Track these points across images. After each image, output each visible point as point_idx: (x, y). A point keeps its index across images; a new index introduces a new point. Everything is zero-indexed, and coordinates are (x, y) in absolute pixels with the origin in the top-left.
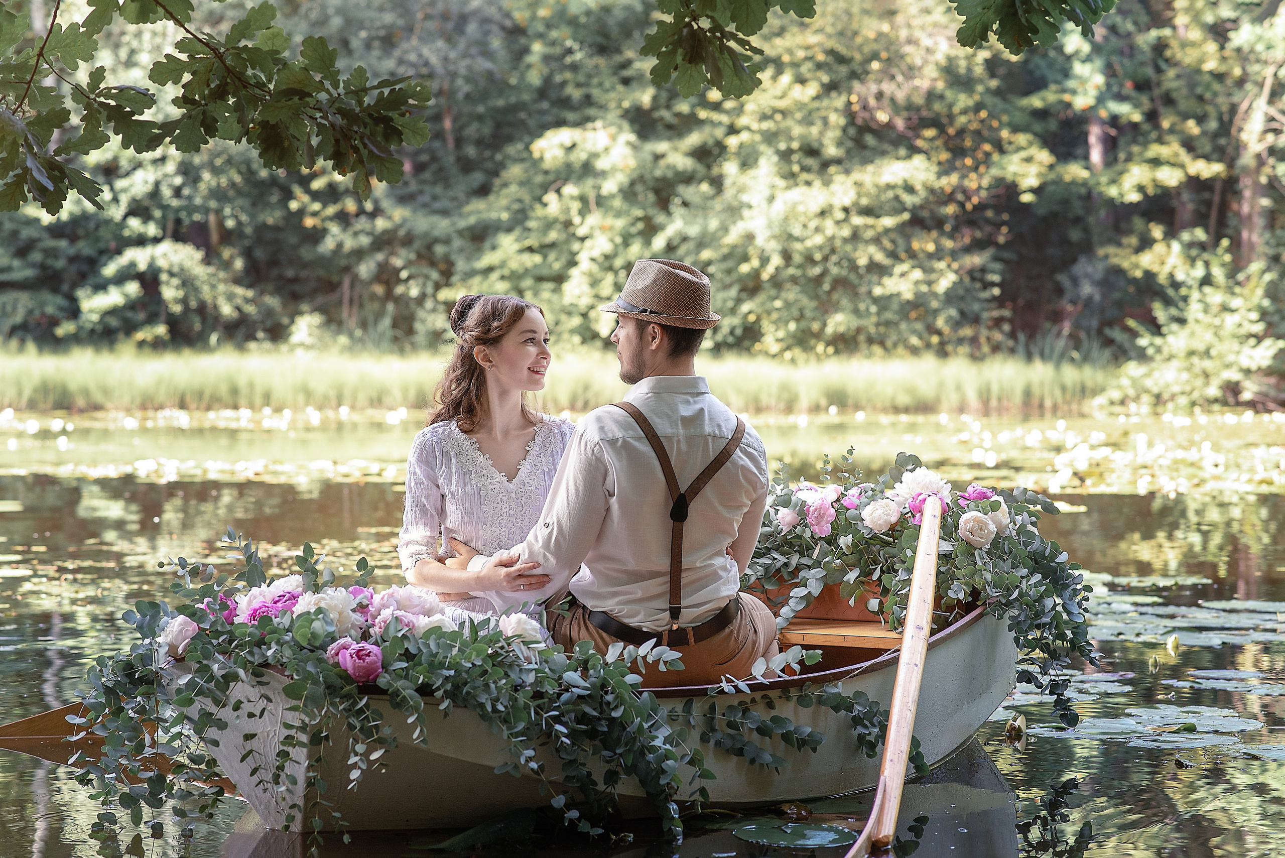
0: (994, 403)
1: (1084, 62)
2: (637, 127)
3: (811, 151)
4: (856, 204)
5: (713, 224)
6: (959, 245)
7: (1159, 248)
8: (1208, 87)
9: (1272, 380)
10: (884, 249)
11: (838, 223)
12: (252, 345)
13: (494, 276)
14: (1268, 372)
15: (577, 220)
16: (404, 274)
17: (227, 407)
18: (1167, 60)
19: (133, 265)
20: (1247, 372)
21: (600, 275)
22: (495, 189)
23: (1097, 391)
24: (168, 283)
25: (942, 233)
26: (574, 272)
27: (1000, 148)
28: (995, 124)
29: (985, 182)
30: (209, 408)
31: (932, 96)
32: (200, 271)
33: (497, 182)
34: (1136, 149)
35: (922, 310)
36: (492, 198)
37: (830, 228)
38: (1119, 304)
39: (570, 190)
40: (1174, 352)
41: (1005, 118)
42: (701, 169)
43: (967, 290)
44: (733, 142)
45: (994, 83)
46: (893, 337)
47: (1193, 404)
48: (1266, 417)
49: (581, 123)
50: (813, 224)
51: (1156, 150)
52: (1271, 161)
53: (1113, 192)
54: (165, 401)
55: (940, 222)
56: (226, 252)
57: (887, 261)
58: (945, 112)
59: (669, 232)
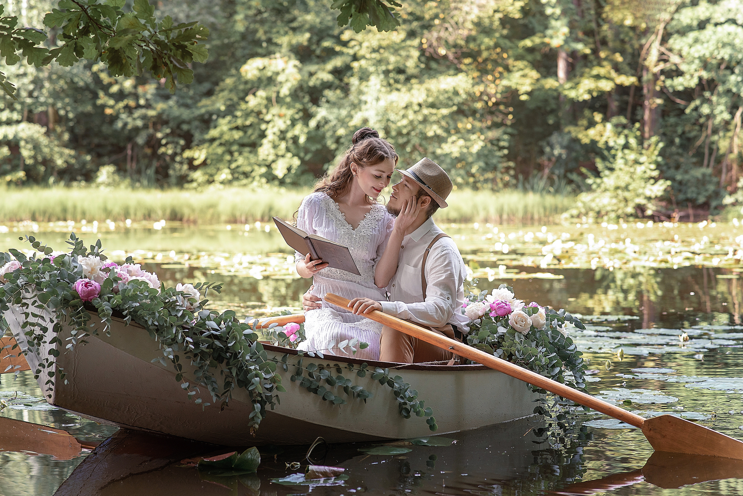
0: (505, 216)
1: (557, 20)
2: (298, 57)
3: (400, 71)
4: (425, 101)
5: (344, 113)
6: (484, 125)
7: (599, 127)
8: (627, 34)
9: (664, 204)
10: (442, 127)
11: (415, 112)
12: (75, 184)
13: (217, 143)
14: (660, 199)
15: (264, 111)
16: (164, 142)
17: (59, 219)
18: (603, 20)
19: (5, 136)
20: (649, 199)
21: (277, 142)
22: (216, 93)
23: (565, 209)
24: (25, 147)
25: (475, 119)
26: (265, 141)
27: (508, 69)
28: (505, 55)
29: (500, 89)
30: (49, 220)
31: (469, 39)
32: (44, 141)
33: (217, 88)
34: (587, 70)
35: (464, 163)
36: (213, 98)
37: (411, 116)
38: (576, 160)
39: (261, 93)
40: (608, 187)
41: (511, 52)
42: (337, 82)
43: (490, 151)
44: (355, 65)
45: (505, 32)
47: (618, 217)
48: (660, 224)
49: (268, 54)
50: (402, 113)
51: (596, 71)
52: (662, 78)
53: (572, 94)
54: (23, 216)
55: (474, 112)
56: (59, 129)
57: (444, 134)
58: (476, 49)
59: (319, 117)
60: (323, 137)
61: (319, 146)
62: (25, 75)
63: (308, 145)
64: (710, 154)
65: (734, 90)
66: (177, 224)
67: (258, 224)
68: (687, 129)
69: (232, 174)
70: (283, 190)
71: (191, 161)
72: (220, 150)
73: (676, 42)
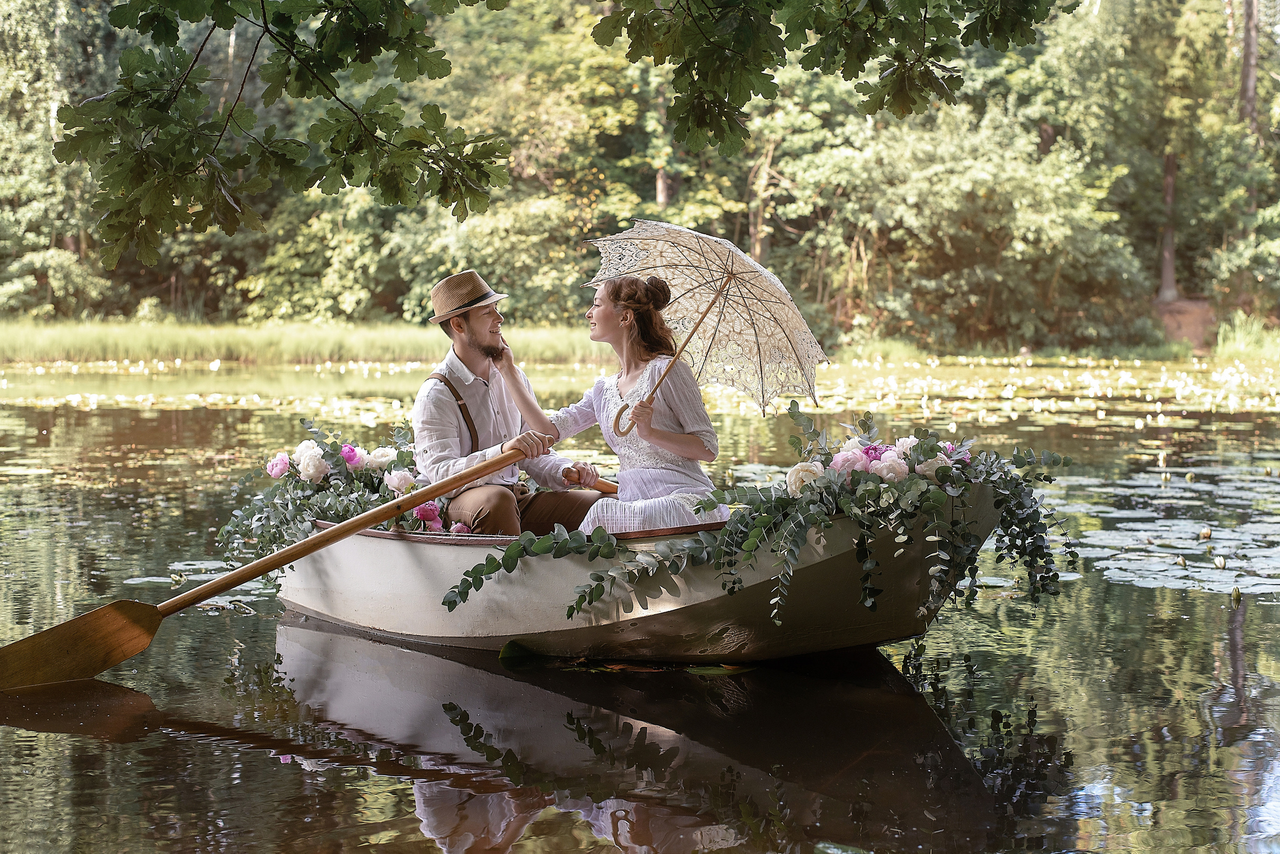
1: (658, 138)
4: (513, 227)
5: (420, 239)
6: (577, 254)
10: (530, 256)
11: (502, 239)
12: (111, 318)
13: (275, 272)
15: (329, 236)
16: (214, 270)
17: (98, 359)
19: (32, 264)
21: (344, 272)
22: (274, 215)
24: (53, 277)
25: (568, 247)
26: (329, 270)
27: (605, 193)
28: (602, 176)
29: (596, 213)
30: (87, 361)
31: (562, 158)
32: (76, 269)
33: (276, 210)
34: (691, 194)
35: (557, 296)
36: (271, 221)
37: (497, 243)
39: (326, 216)
41: (608, 173)
45: (602, 150)
46: (540, 314)
50: (486, 240)
51: (701, 195)
52: (773, 204)
53: (676, 221)
54: (56, 355)
55: (567, 240)
56: (93, 255)
57: (534, 265)
58: (570, 168)
59: (392, 244)
60: (397, 267)
61: (391, 277)
62: (54, 193)
63: (380, 276)
64: (824, 289)
65: (852, 219)
66: (234, 364)
67: (329, 364)
68: (798, 260)
69: (293, 307)
70: (351, 325)
71: (245, 293)
72: (279, 280)
73: (788, 166)
